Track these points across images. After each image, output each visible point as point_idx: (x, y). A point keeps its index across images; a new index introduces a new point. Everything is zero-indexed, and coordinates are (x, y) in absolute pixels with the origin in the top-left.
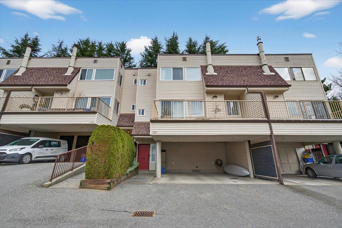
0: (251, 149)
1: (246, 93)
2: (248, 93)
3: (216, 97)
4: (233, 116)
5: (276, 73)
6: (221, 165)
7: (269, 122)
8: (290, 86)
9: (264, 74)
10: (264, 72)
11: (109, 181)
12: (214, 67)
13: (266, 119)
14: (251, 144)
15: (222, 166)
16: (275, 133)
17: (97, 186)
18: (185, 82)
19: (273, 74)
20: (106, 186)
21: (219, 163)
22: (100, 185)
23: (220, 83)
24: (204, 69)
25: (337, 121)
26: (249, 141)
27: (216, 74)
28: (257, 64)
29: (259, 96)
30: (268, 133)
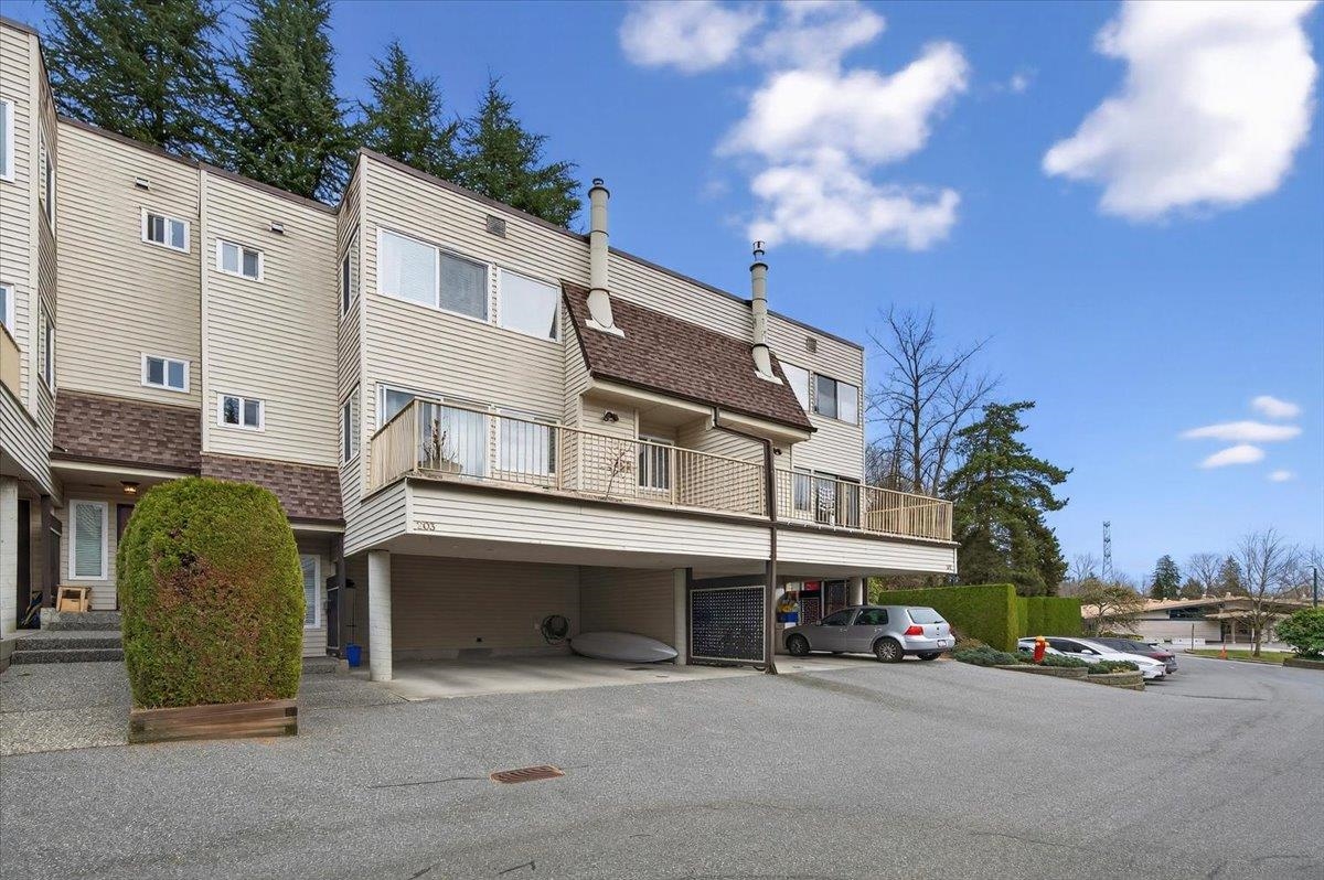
0: (691, 591)
1: (708, 428)
2: (718, 427)
3: (615, 419)
4: (654, 489)
5: (785, 380)
6: (562, 633)
7: (773, 527)
8: (815, 430)
9: (759, 374)
10: (757, 370)
11: (286, 703)
12: (615, 303)
13: (768, 518)
14: (695, 578)
15: (568, 636)
16: (780, 557)
17: (229, 726)
18: (496, 331)
19: (778, 381)
20: (279, 723)
21: (557, 625)
22: (248, 721)
23: (638, 378)
24: (575, 299)
25: (889, 537)
26: (689, 571)
27: (620, 333)
28: (737, 333)
29: (759, 449)
30: (764, 554)
